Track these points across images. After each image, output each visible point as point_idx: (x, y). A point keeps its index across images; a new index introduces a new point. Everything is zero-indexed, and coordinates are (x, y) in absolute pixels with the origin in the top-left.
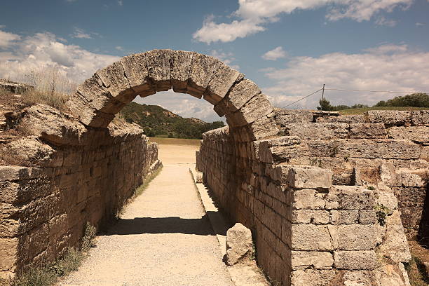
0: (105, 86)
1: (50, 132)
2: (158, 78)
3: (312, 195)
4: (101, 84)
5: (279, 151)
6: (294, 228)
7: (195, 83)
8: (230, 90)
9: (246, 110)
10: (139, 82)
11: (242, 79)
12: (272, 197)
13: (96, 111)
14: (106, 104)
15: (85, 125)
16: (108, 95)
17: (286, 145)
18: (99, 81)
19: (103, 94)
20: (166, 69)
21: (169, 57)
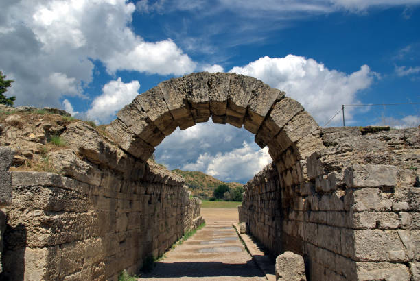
0: (143, 111)
1: (88, 147)
2: (196, 100)
3: (375, 195)
4: (140, 109)
5: (329, 159)
6: (356, 234)
7: (234, 103)
8: (271, 109)
9: (290, 128)
10: (178, 105)
11: (283, 97)
12: (326, 211)
13: (136, 136)
14: (145, 129)
15: (124, 151)
16: (147, 120)
17: (337, 153)
18: (138, 106)
19: (142, 119)
20: (204, 91)
21: (206, 79)
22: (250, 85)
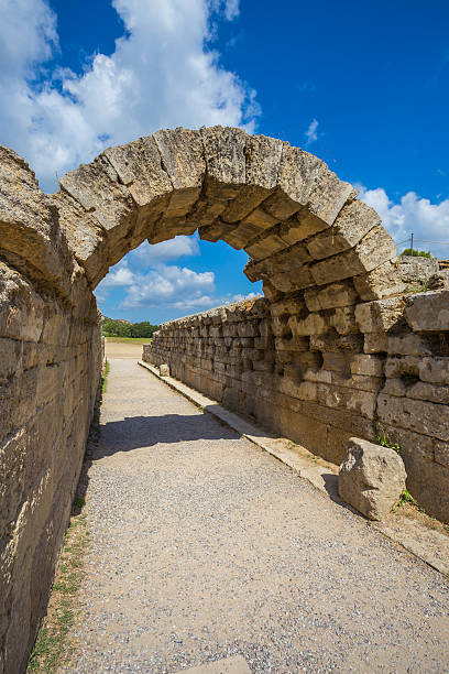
0: (120, 181)
4: (114, 178)
7: (287, 195)
8: (339, 215)
9: (363, 250)
10: (189, 182)
11: (355, 199)
13: (103, 233)
14: (123, 219)
16: (128, 200)
18: (110, 170)
19: (118, 198)
20: (238, 164)
21: (243, 143)
22: (311, 169)
